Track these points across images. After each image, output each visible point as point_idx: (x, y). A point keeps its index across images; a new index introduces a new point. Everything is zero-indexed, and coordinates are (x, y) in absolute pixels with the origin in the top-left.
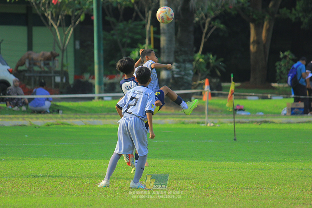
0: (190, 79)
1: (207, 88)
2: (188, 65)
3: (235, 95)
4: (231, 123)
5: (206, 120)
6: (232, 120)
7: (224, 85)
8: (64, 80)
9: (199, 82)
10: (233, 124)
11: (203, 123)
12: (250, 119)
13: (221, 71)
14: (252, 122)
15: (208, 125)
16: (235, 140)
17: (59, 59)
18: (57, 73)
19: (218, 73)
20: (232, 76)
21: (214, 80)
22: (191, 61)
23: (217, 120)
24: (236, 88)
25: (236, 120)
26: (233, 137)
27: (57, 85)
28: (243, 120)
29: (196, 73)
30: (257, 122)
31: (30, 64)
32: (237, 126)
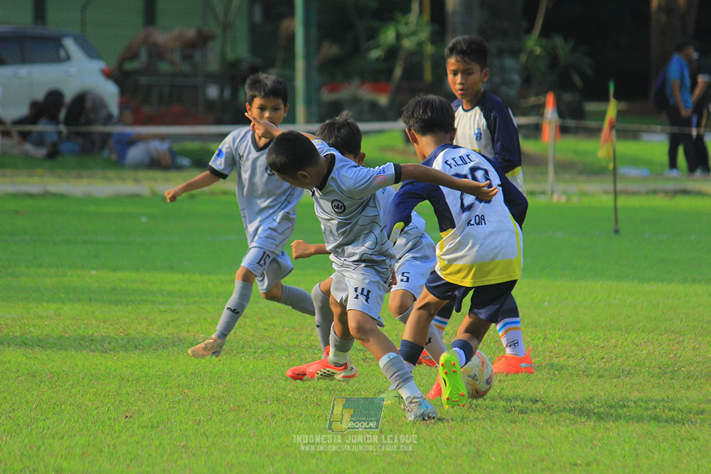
0: (512, 92)
1: (550, 113)
2: (509, 62)
3: (618, 131)
4: (606, 192)
5: (548, 187)
6: (610, 187)
7: (591, 107)
8: (227, 93)
9: (533, 100)
10: (611, 197)
11: (543, 193)
12: (651, 185)
13: (583, 76)
14: (654, 192)
15: (555, 197)
16: (617, 231)
17: (215, 46)
18: (211, 78)
19: (578, 81)
20: (612, 87)
21: (568, 97)
22: (515, 53)
23: (574, 188)
24: (620, 114)
25: (620, 186)
26: (612, 226)
27: (210, 105)
28: (635, 187)
29: (527, 80)
30: (666, 193)
31: (150, 56)
32: (622, 201)
